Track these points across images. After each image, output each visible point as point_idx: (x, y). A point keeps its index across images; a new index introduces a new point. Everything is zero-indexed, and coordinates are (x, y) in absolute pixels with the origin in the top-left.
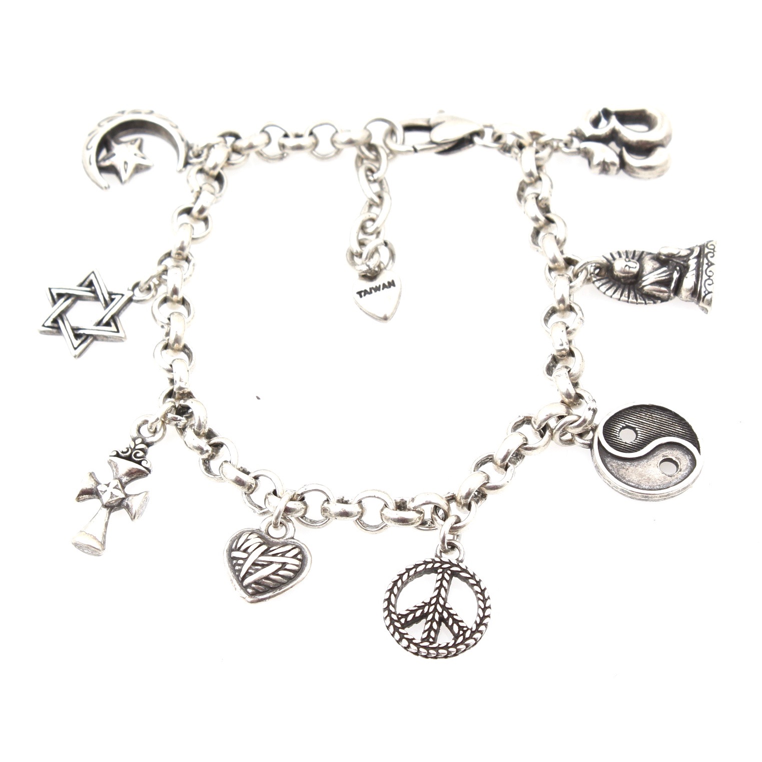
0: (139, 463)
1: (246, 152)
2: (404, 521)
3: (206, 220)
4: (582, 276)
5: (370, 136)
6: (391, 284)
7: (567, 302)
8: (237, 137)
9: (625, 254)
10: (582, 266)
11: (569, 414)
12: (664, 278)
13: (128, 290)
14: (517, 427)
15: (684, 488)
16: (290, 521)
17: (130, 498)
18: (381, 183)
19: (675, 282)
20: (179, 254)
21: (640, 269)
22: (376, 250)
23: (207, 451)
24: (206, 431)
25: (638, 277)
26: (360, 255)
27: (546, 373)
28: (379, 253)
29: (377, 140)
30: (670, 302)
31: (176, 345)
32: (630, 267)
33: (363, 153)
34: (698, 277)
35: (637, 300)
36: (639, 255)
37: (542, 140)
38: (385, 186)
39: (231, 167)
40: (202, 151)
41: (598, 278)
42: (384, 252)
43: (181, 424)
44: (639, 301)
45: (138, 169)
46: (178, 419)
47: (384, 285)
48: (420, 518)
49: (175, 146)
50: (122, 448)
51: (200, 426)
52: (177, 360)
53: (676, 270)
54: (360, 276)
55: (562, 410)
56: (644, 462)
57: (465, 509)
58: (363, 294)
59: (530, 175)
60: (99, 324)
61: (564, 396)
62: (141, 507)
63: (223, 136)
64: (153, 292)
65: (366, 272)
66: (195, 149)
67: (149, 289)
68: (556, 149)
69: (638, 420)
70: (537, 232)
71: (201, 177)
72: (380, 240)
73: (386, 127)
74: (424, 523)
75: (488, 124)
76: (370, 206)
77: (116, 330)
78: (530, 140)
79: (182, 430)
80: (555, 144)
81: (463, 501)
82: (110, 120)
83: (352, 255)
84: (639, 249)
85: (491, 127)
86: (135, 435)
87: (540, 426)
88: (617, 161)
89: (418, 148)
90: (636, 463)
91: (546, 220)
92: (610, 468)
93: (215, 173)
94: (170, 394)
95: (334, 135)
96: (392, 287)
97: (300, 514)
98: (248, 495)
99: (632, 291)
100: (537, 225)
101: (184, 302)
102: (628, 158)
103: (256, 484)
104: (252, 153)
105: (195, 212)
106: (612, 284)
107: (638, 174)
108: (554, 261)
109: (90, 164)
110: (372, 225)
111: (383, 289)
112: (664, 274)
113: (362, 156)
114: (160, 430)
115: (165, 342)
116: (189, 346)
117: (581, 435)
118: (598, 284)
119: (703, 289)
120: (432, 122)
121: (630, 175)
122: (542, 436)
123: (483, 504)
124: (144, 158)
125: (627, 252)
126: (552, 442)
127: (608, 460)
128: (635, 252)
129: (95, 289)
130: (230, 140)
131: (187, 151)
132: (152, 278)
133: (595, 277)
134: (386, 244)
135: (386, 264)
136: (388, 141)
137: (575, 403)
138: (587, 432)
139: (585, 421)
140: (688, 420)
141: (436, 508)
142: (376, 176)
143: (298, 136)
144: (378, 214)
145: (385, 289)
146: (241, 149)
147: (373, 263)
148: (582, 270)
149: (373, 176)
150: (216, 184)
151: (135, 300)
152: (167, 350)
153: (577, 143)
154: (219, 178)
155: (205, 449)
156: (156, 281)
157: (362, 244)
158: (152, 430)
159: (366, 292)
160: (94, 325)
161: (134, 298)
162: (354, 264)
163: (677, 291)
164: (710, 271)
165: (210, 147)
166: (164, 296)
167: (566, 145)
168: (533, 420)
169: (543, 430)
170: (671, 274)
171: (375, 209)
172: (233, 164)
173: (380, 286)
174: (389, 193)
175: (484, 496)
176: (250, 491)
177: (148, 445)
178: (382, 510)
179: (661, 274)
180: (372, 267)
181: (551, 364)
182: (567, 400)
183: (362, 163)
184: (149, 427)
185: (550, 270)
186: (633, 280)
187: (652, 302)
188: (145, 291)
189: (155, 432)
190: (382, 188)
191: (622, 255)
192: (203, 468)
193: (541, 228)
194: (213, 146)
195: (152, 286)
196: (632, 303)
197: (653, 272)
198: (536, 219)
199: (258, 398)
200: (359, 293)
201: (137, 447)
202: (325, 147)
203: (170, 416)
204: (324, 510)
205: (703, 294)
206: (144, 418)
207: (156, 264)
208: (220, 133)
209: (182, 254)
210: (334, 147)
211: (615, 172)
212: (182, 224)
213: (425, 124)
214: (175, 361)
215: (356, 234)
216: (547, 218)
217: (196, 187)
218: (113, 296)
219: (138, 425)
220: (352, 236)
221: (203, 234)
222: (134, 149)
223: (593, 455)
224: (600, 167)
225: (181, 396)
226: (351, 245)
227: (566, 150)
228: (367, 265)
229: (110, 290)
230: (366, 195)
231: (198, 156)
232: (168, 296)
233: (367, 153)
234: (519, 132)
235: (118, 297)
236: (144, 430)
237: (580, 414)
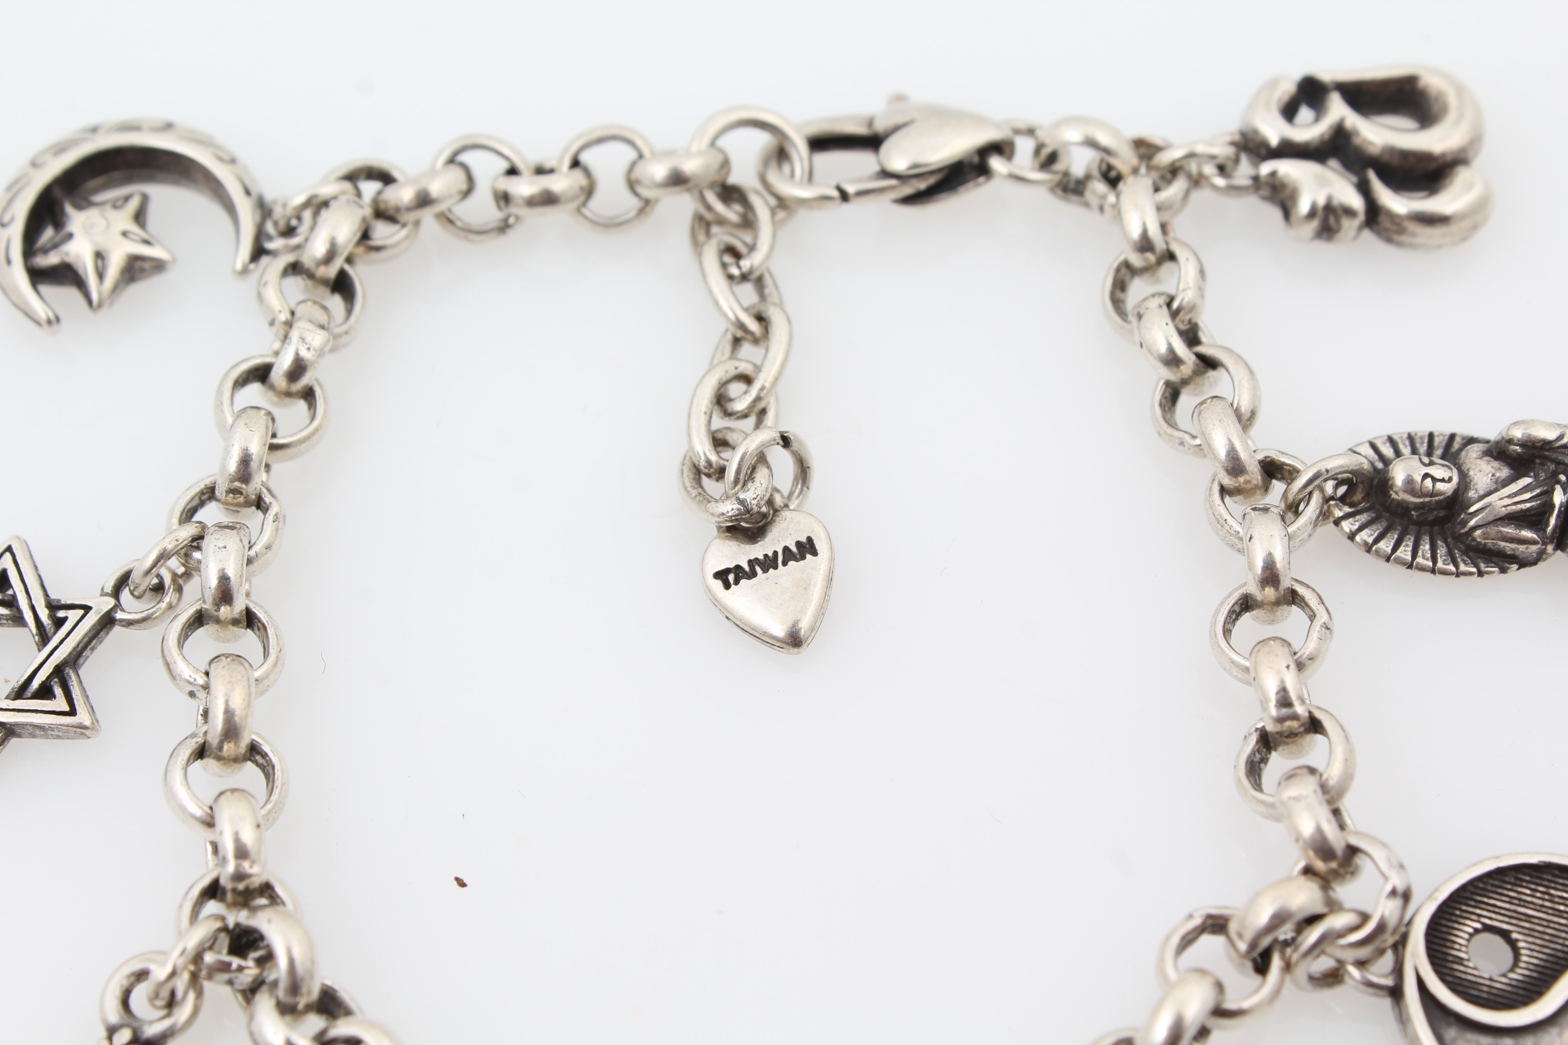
1: (410, 217)
3: (308, 395)
4: (1311, 511)
5: (725, 164)
6: (807, 548)
7: (1286, 583)
8: (386, 178)
9: (1407, 443)
10: (1310, 482)
11: (1334, 906)
12: (1528, 505)
13: (103, 594)
14: (1187, 940)
18: (759, 283)
19: (1558, 516)
20: (234, 492)
22: (761, 459)
24: (315, 994)
26: (719, 473)
27: (1242, 776)
28: (769, 467)
29: (743, 175)
30: (1541, 565)
31: (228, 748)
33: (709, 208)
35: (1456, 566)
36: (1444, 443)
37: (1165, 158)
38: (769, 289)
39: (374, 255)
40: (299, 218)
41: (1347, 509)
42: (782, 462)
43: (245, 979)
44: (1463, 568)
45: (135, 270)
46: (234, 966)
47: (786, 549)
49: (230, 208)
51: (295, 988)
52: (228, 793)
53: (1559, 482)
54: (719, 528)
58: (731, 577)
59: (1145, 245)
60: (20, 693)
61: (1311, 853)
63: (352, 177)
64: (170, 597)
65: (737, 518)
66: (278, 212)
67: (159, 588)
68: (1197, 181)
69: (1513, 907)
70: (1172, 394)
71: (296, 285)
72: (767, 434)
73: (762, 140)
75: (1022, 125)
76: (737, 342)
77: (67, 708)
78: (1135, 161)
79: (247, 997)
80: (1193, 167)
82: (60, 149)
83: (697, 472)
84: (1443, 428)
85: (1031, 132)
86: (114, 1015)
87: (1254, 945)
88: (1356, 201)
89: (851, 189)
90: (1528, 1040)
91: (1198, 361)
93: (331, 272)
94: (213, 891)
95: (633, 165)
96: (808, 556)
99: (1440, 543)
100: (1172, 376)
101: (250, 620)
102: (1387, 198)
104: (427, 216)
105: (278, 376)
106: (1384, 524)
107: (1414, 235)
108: (1235, 467)
109: (9, 261)
110: (746, 392)
111: (785, 564)
112: (1527, 496)
113: (708, 216)
114: (185, 998)
115: (195, 740)
116: (266, 748)
117: (1363, 961)
118: (1347, 526)
120: (880, 126)
121: (1389, 240)
122: (1261, 975)
124: (147, 242)
125: (1411, 438)
127: (1451, 1033)
128: (1431, 436)
129: (14, 597)
130: (370, 188)
131: (258, 218)
132: (163, 556)
133: (1340, 509)
134: (786, 441)
135: (786, 493)
136: (773, 177)
137: (1342, 871)
139: (1381, 928)
142: (745, 264)
143: (540, 171)
144: (759, 363)
145: (792, 564)
146: (398, 210)
147: (753, 494)
148: (1310, 493)
149: (739, 267)
150: (336, 302)
151: (121, 620)
152: (205, 761)
153: (1247, 165)
154: (342, 286)
156: (175, 564)
157: (720, 443)
158: (162, 1001)
159: (739, 573)
160: (7, 698)
161: (119, 615)
162: (705, 498)
165: (319, 205)
166: (197, 607)
167: (1222, 169)
168: (1233, 927)
169: (1264, 955)
170: (1549, 493)
171: (749, 351)
172: (378, 249)
173: (775, 553)
174: (781, 305)
180: (751, 504)
181: (1258, 756)
182: (1320, 865)
183: (708, 234)
184: (151, 992)
186: (1442, 513)
187: (1496, 569)
188: (148, 594)
189: (172, 1003)
190: (762, 297)
191: (1401, 447)
193: (1184, 382)
194: (325, 204)
195: (168, 581)
196: (1445, 573)
197: (1496, 490)
198: (1172, 360)
199: (461, 883)
200: (721, 575)
203: (209, 958)
206: (137, 966)
207: (175, 521)
208: (344, 171)
209: (244, 492)
210: (636, 194)
211: (1352, 233)
212: (244, 410)
213: (860, 130)
214: (223, 797)
215: (703, 419)
216: (1201, 357)
217: (280, 311)
218: (61, 614)
219: (122, 986)
220: (694, 424)
221: (304, 433)
222: (123, 219)
223: (1403, 1019)
224: (1315, 224)
225: (240, 899)
226: (691, 448)
227: (1220, 182)
228: (738, 499)
229: (53, 596)
230: (725, 315)
231: (289, 232)
232: (207, 610)
233: (719, 207)
234: (1104, 139)
235: (73, 615)
236: (139, 999)
237: (1366, 908)
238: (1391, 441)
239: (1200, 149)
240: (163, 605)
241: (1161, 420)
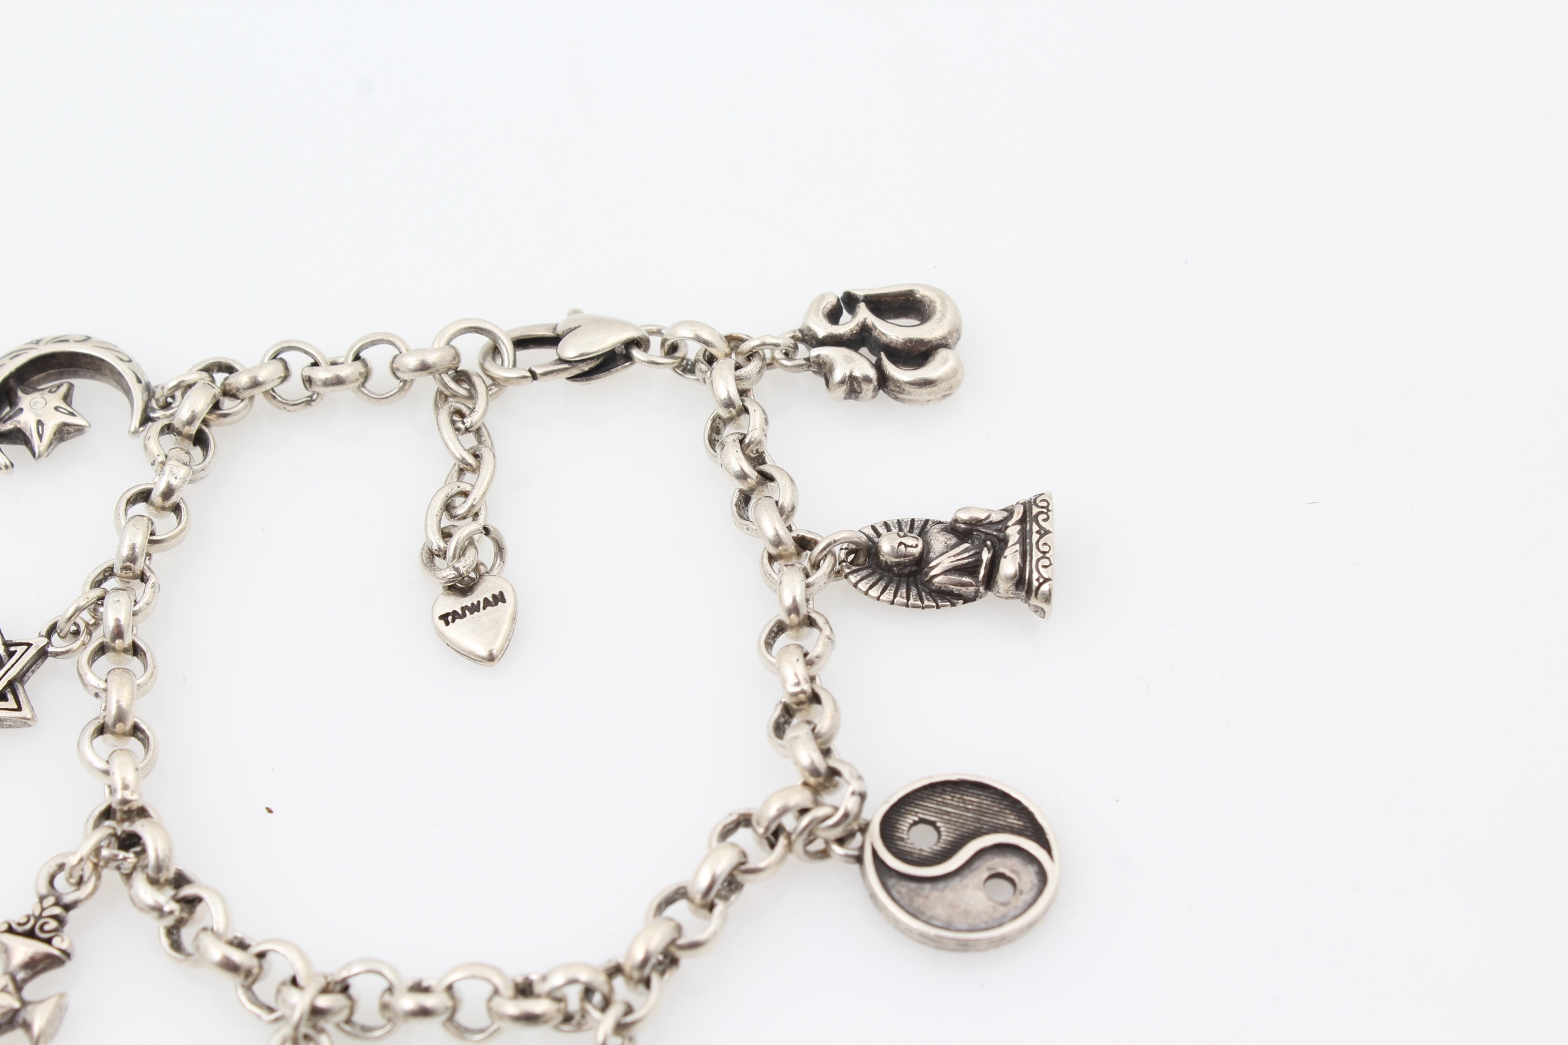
0: (49, 941)
1: (246, 394)
2: (530, 1019)
3: (177, 509)
4: (826, 566)
5: (457, 356)
6: (499, 598)
7: (804, 611)
8: (230, 369)
9: (897, 525)
10: (825, 548)
11: (817, 803)
12: (966, 561)
13: (40, 636)
14: (726, 833)
15: (1031, 925)
16: (322, 1031)
17: (30, 1008)
18: (478, 432)
19: (985, 567)
20: (126, 568)
21: (923, 548)
22: (471, 542)
23: (171, 912)
24: (172, 875)
25: (922, 561)
26: (443, 554)
27: (772, 734)
28: (475, 548)
29: (469, 363)
30: (978, 601)
31: (119, 727)
32: (906, 546)
33: (446, 385)
34: (1024, 555)
35: (922, 601)
36: (920, 526)
37: (745, 347)
38: (485, 437)
39: (223, 420)
40: (173, 397)
41: (854, 568)
42: (486, 548)
43: (127, 866)
44: (926, 603)
45: (63, 433)
46: (121, 858)
47: (486, 600)
48: (559, 1010)
49: (127, 392)
50: (17, 916)
51: (159, 868)
52: (118, 751)
53: (986, 546)
54: (444, 587)
55: (803, 798)
56: (956, 882)
57: (641, 988)
58: (450, 618)
59: (729, 404)
61: (807, 774)
62: (50, 1022)
63: (208, 369)
64: (83, 637)
65: (453, 580)
66: (159, 393)
67: (77, 633)
68: (770, 363)
69: (939, 807)
70: (745, 499)
71: (169, 439)
72: (478, 525)
73: (483, 341)
74: (568, 1018)
75: (654, 329)
76: (461, 471)
77: (16, 707)
78: (727, 350)
79: (128, 876)
80: (768, 354)
81: (636, 975)
82: (14, 355)
83: (431, 554)
84: (920, 516)
85: (659, 332)
86: (44, 889)
87: (767, 829)
88: (872, 373)
89: (538, 371)
90: (941, 885)
91: (759, 476)
92: (897, 896)
93: (193, 430)
94: (108, 814)
95: (395, 357)
96: (500, 603)
97: (343, 1015)
98: (248, 989)
99: (913, 588)
100: (745, 487)
101: (136, 650)
102: (892, 370)
103: (261, 967)
104: (258, 392)
105: (156, 497)
106: (877, 576)
107: (910, 394)
108: (777, 543)
110: (464, 502)
111: (484, 608)
112: (966, 555)
113: (446, 392)
114: (89, 878)
115: (97, 721)
116: (143, 726)
117: (841, 841)
118: (853, 578)
119: (1035, 575)
120: (559, 331)
121: (896, 398)
122: (772, 846)
123: (674, 976)
124: (72, 414)
125: (899, 522)
126: (791, 857)
127: (892, 882)
128: (913, 521)
130: (220, 377)
131: (146, 398)
132: (79, 610)
133: (848, 568)
135: (489, 568)
136: (489, 365)
137: (827, 784)
138: (851, 835)
139: (846, 815)
140: (1025, 802)
141: (588, 992)
142: (468, 421)
143: (333, 363)
144: (474, 484)
145: (489, 608)
146: (238, 390)
147: (464, 565)
148: (826, 555)
149: (463, 423)
150: (197, 451)
151: (52, 653)
152: (105, 736)
153: (803, 351)
154: (200, 440)
155: (167, 909)
156: (86, 616)
157: (446, 535)
158: (73, 880)
159: (455, 615)
161: (50, 649)
162: (432, 569)
163: (990, 582)
164: (1045, 544)
165: (186, 388)
166: (101, 642)
167: (786, 354)
168: (754, 820)
169: (774, 836)
170: (979, 553)
171: (469, 477)
172: (225, 416)
173: (479, 602)
174: (492, 449)
175: (674, 962)
176: (251, 979)
177: (68, 908)
178: (490, 1000)
179: (961, 554)
180: (463, 570)
181: (782, 720)
182: (812, 781)
183: (445, 403)
184: (68, 876)
185: (772, 558)
186: (914, 568)
187: (948, 603)
188: (69, 636)
189: (80, 882)
190: (480, 442)
191: (892, 528)
192: (165, 941)
193: (752, 490)
194: (190, 386)
195: (82, 627)
196: (914, 606)
197: (947, 552)
198: (743, 476)
199: (270, 811)
200: (444, 618)
201: (45, 914)
202: (382, 380)
203: (107, 852)
204: (385, 1007)
205: (1035, 584)
206: (59, 861)
207: (88, 588)
208: (203, 365)
209: (133, 569)
210: (398, 378)
211: (870, 394)
212: (134, 517)
213: (549, 333)
214: (115, 754)
215: (435, 519)
216: (762, 473)
217: (158, 455)
218: (12, 649)
219: (49, 872)
220: (429, 522)
221: (173, 533)
222: (56, 399)
223: (864, 874)
224: (844, 387)
225: (125, 816)
226: (427, 538)
227: (786, 363)
228: (454, 567)
229: (7, 638)
230: (453, 454)
231: (167, 406)
232: (107, 642)
233: (453, 385)
234: (706, 336)
235: (20, 650)
236: (60, 881)
237: (837, 804)
238: (886, 525)
239: (768, 340)
240: (79, 643)
241: (736, 514)
